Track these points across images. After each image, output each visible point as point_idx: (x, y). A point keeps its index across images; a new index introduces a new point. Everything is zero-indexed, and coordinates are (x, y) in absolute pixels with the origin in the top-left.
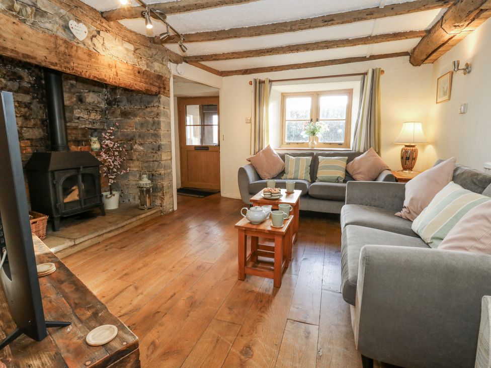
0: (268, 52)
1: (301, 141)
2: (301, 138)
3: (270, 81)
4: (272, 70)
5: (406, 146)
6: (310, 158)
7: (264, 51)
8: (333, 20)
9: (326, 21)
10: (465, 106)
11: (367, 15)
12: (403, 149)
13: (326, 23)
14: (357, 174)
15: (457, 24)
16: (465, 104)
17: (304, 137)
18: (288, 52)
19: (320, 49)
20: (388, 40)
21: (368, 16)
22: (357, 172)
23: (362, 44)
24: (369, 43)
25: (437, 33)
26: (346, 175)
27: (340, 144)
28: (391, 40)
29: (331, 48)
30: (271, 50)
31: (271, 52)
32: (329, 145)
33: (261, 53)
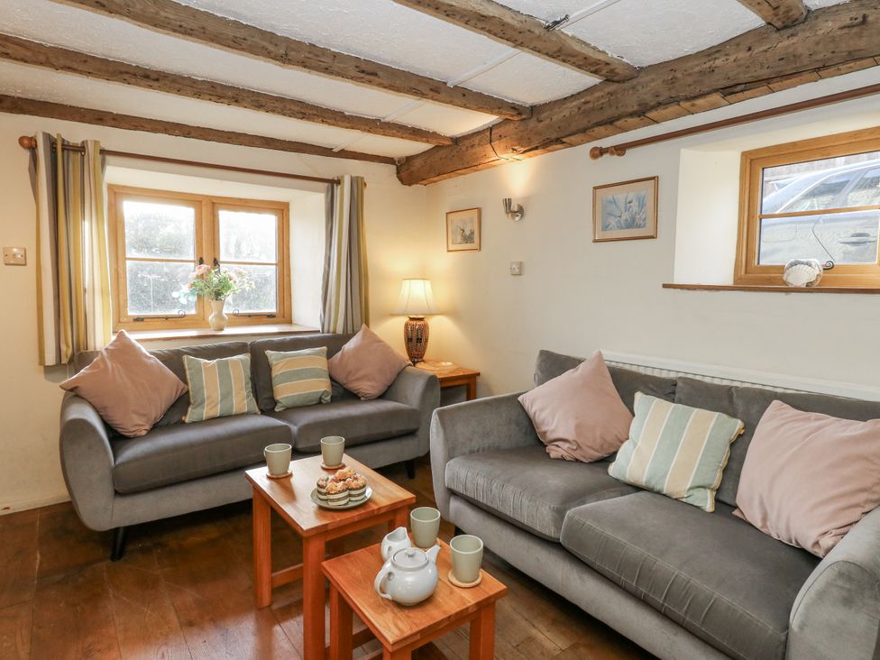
0: (147, 77)
1: (175, 312)
2: (175, 303)
3: (103, 152)
4: (101, 119)
5: (412, 319)
6: (245, 358)
7: (131, 71)
8: (375, 74)
9: (363, 72)
10: (521, 265)
11: (431, 90)
12: (406, 325)
13: (362, 75)
14: (358, 380)
15: (516, 148)
16: (521, 263)
17: (183, 301)
18: (208, 97)
19: (284, 115)
20: (404, 136)
21: (431, 93)
22: (358, 376)
23: (364, 130)
24: (375, 133)
25: (477, 149)
26: (332, 385)
27: (270, 316)
28: (406, 138)
29: (308, 119)
30: (156, 76)
31: (157, 80)
32: (248, 319)
33: (121, 73)
